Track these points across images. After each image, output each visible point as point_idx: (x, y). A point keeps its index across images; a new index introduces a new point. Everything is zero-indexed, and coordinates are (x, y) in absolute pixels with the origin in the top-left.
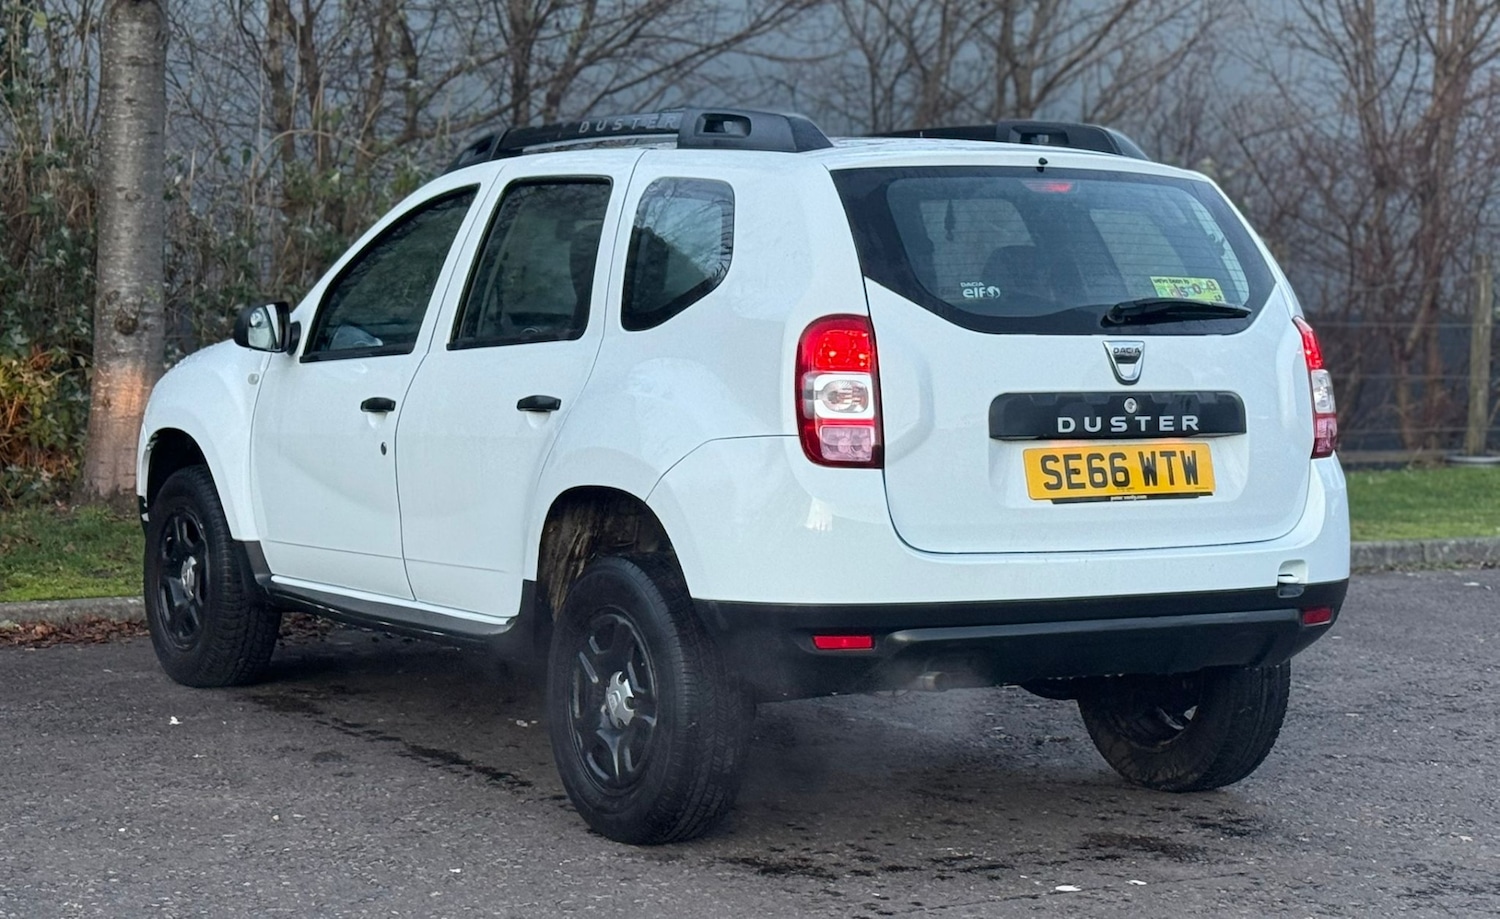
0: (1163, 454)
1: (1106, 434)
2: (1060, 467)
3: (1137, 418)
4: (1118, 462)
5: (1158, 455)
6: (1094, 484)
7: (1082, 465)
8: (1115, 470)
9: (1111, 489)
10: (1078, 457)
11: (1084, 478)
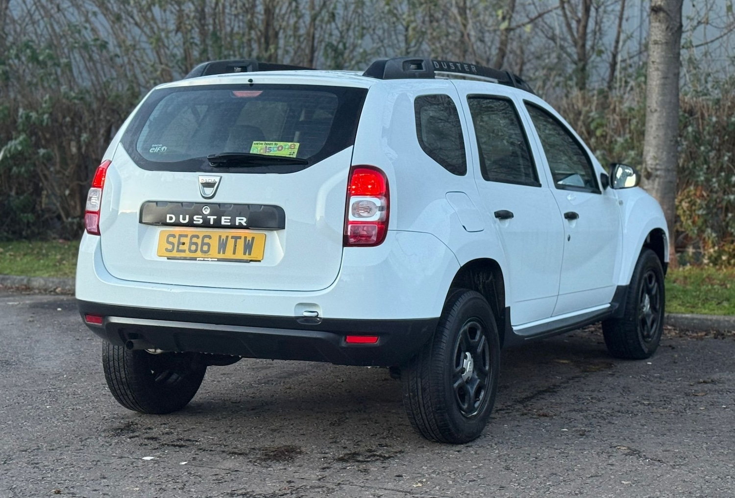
0: (232, 237)
1: (191, 224)
2: (175, 241)
3: (208, 217)
4: (207, 240)
5: (230, 237)
6: (190, 251)
7: (186, 240)
8: (203, 244)
9: (199, 254)
10: (186, 236)
11: (186, 247)
